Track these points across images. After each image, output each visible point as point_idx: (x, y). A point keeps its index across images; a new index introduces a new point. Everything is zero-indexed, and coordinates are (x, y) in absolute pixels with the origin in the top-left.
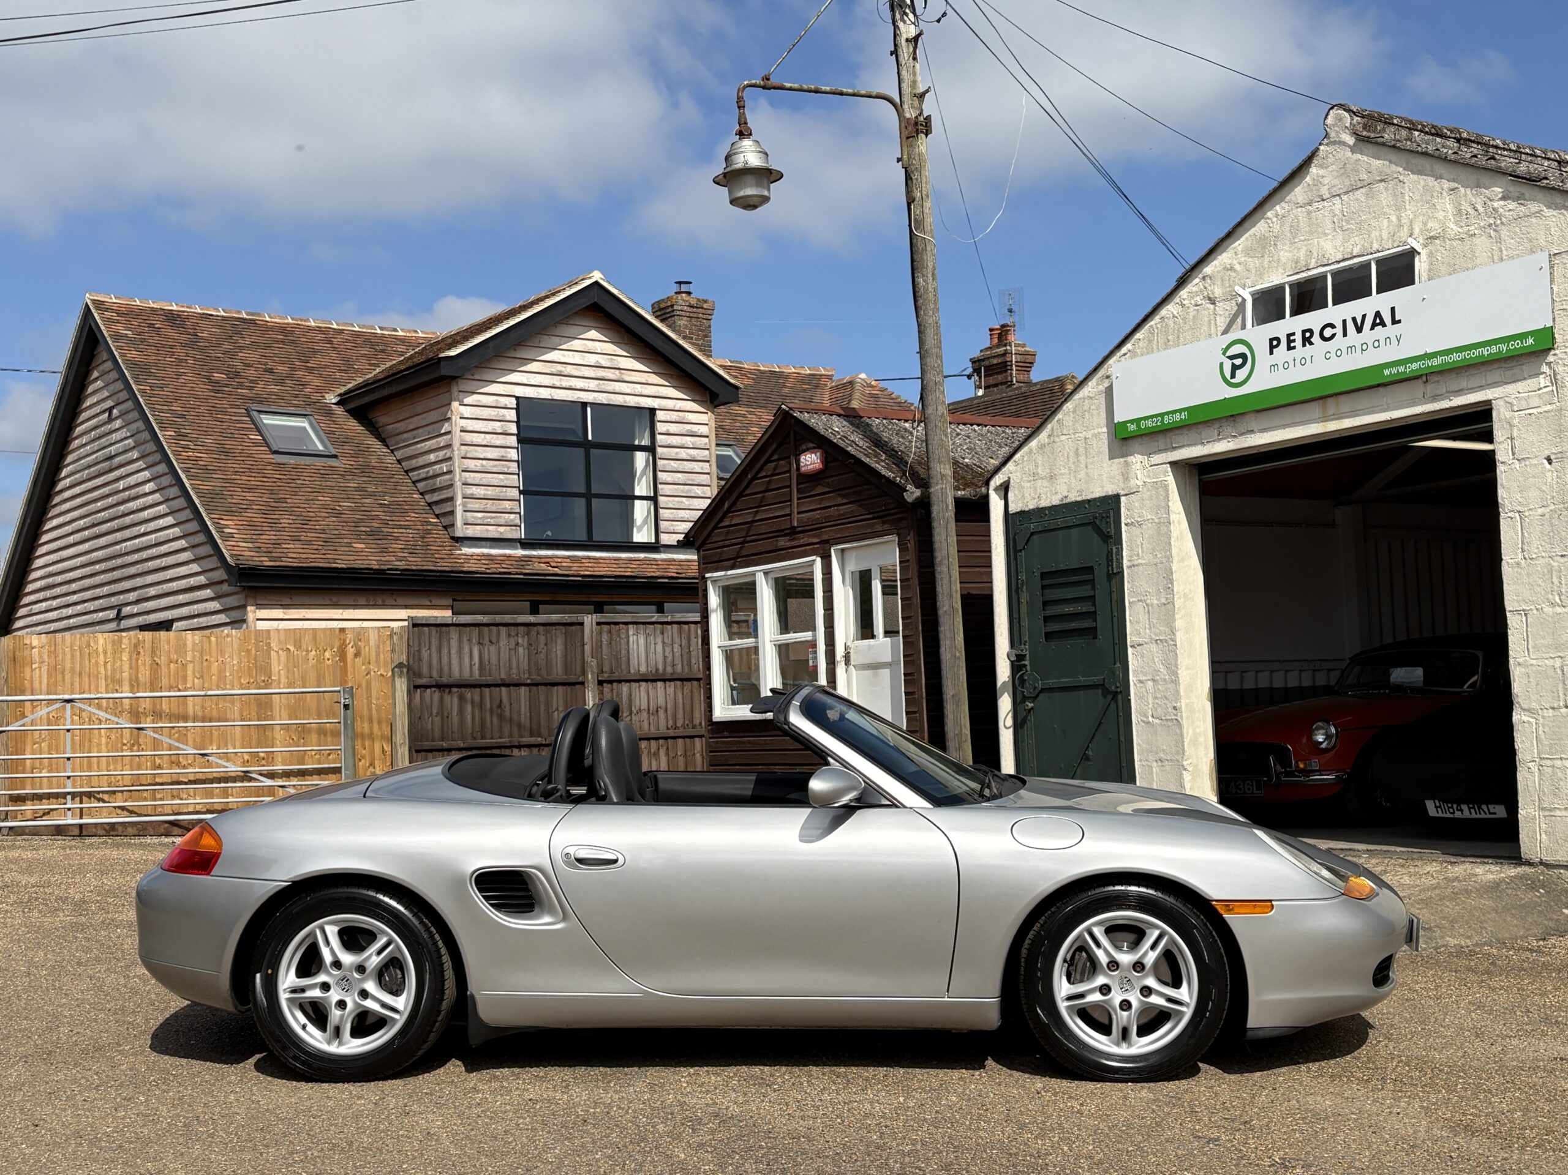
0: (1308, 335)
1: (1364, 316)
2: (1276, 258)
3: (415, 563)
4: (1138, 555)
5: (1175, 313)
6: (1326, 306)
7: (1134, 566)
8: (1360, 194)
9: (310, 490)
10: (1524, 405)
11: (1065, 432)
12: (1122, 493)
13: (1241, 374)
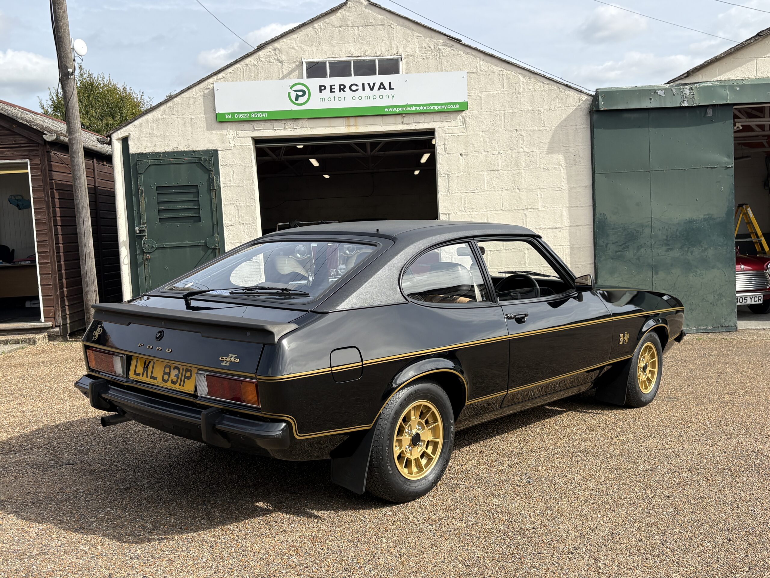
0: (342, 87)
1: (374, 84)
2: (320, 48)
4: (230, 181)
5: (256, 63)
6: (350, 75)
7: (227, 186)
8: (370, 29)
10: (451, 132)
11: (175, 114)
12: (219, 149)
13: (301, 100)
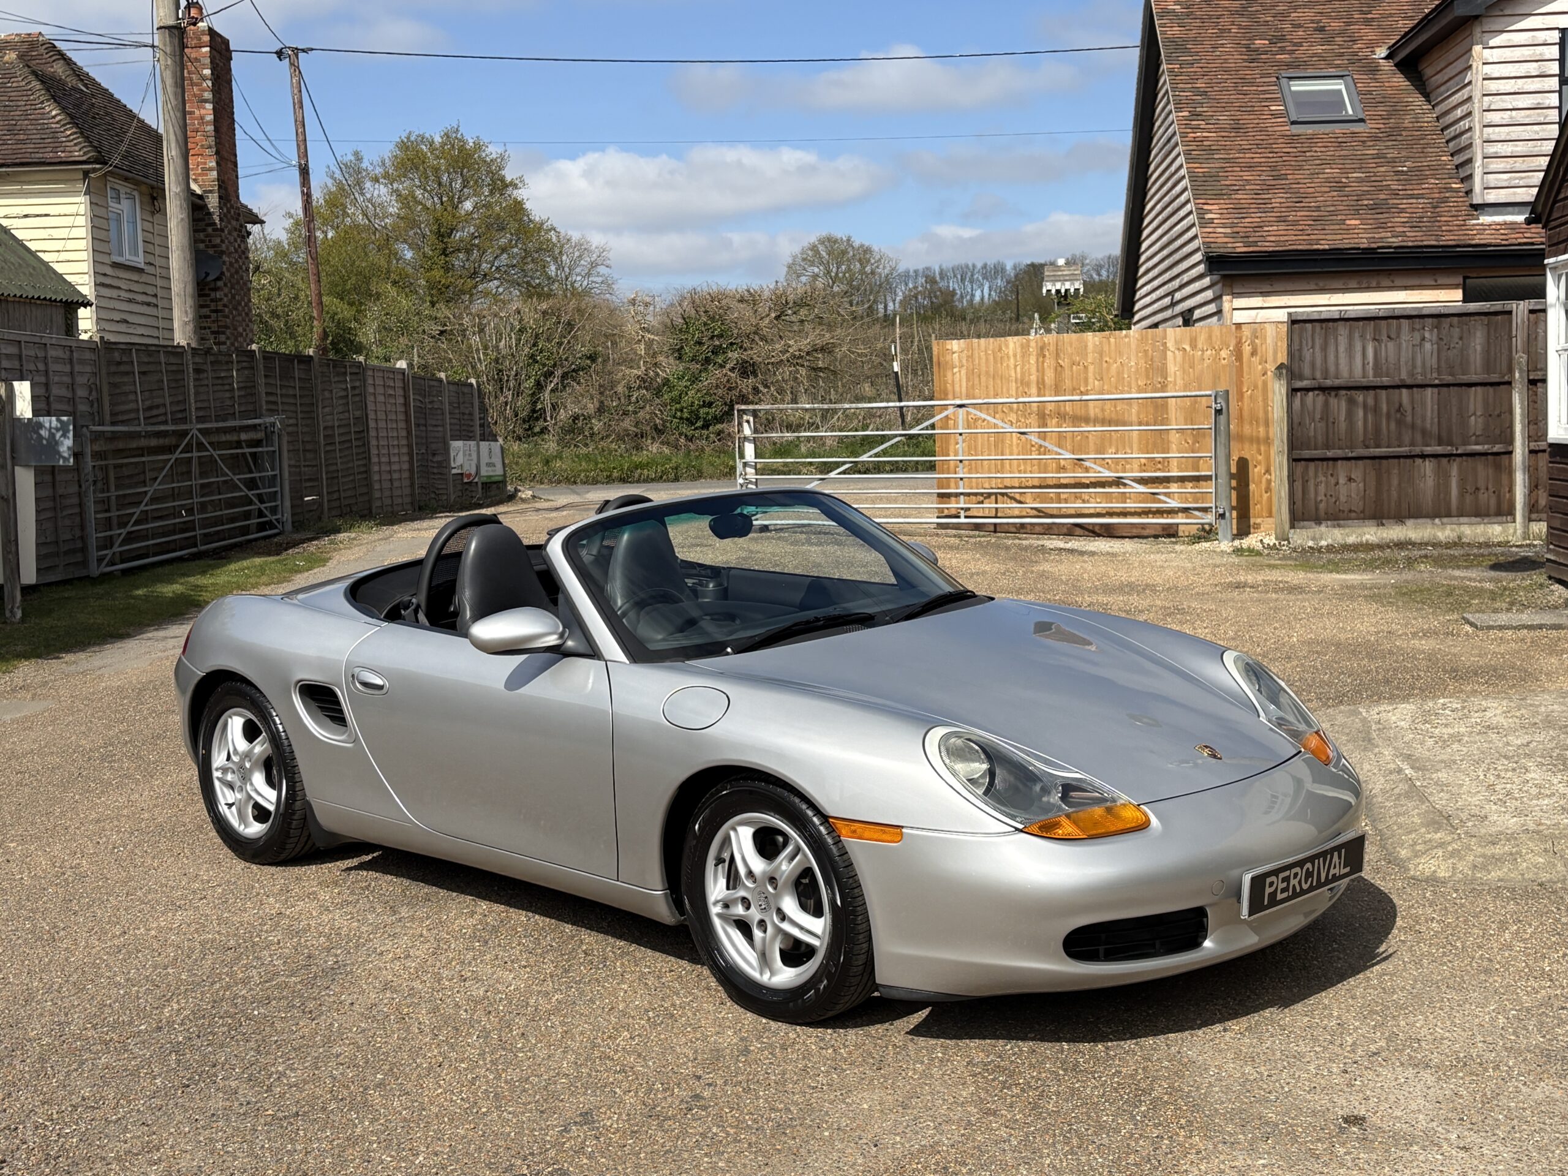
3: (1414, 238)
9: (1318, 162)
